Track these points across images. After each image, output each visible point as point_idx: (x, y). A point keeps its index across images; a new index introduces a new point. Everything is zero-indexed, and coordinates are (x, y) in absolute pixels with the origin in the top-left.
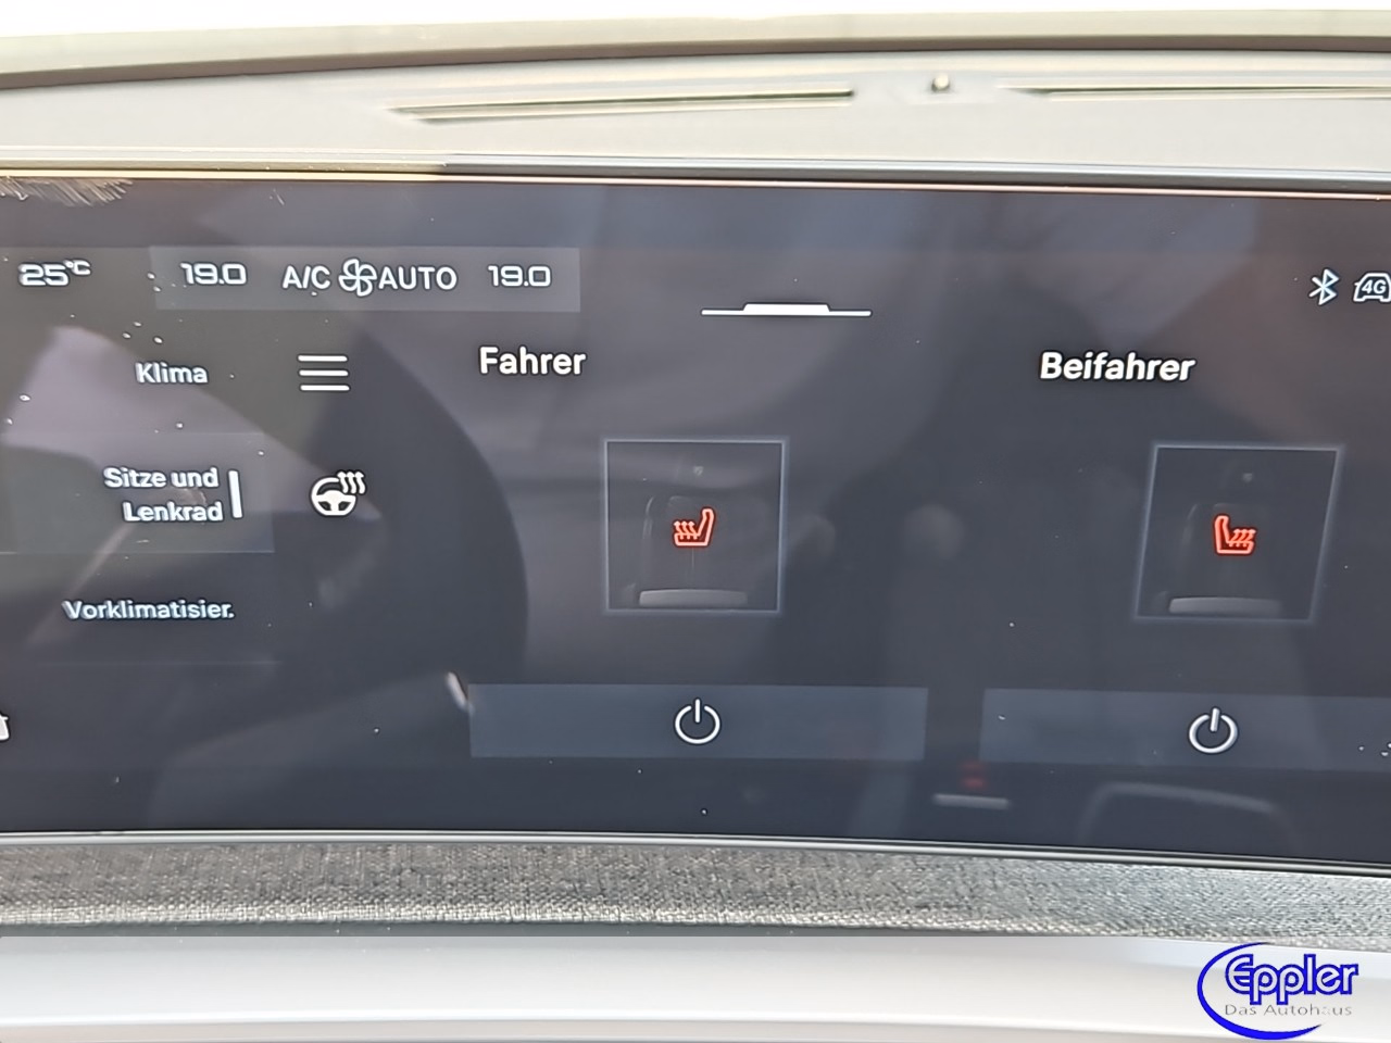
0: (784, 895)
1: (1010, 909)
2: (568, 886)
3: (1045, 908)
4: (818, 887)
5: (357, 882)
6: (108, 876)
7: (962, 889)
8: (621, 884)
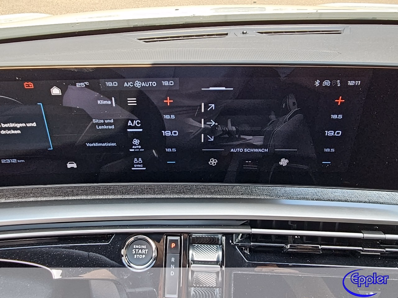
0: (217, 193)
1: (258, 194)
2: (178, 191)
3: (265, 194)
4: (223, 191)
5: (139, 191)
6: (95, 190)
7: (249, 191)
8: (187, 191)
